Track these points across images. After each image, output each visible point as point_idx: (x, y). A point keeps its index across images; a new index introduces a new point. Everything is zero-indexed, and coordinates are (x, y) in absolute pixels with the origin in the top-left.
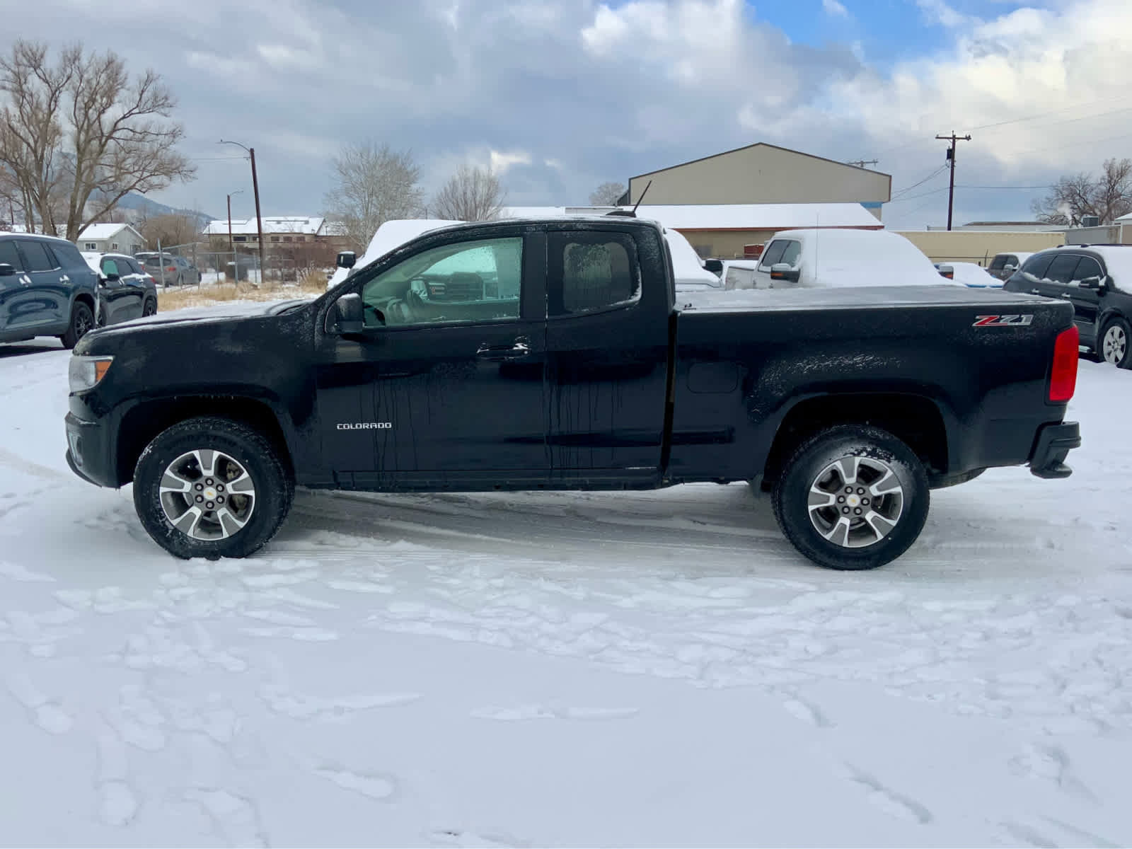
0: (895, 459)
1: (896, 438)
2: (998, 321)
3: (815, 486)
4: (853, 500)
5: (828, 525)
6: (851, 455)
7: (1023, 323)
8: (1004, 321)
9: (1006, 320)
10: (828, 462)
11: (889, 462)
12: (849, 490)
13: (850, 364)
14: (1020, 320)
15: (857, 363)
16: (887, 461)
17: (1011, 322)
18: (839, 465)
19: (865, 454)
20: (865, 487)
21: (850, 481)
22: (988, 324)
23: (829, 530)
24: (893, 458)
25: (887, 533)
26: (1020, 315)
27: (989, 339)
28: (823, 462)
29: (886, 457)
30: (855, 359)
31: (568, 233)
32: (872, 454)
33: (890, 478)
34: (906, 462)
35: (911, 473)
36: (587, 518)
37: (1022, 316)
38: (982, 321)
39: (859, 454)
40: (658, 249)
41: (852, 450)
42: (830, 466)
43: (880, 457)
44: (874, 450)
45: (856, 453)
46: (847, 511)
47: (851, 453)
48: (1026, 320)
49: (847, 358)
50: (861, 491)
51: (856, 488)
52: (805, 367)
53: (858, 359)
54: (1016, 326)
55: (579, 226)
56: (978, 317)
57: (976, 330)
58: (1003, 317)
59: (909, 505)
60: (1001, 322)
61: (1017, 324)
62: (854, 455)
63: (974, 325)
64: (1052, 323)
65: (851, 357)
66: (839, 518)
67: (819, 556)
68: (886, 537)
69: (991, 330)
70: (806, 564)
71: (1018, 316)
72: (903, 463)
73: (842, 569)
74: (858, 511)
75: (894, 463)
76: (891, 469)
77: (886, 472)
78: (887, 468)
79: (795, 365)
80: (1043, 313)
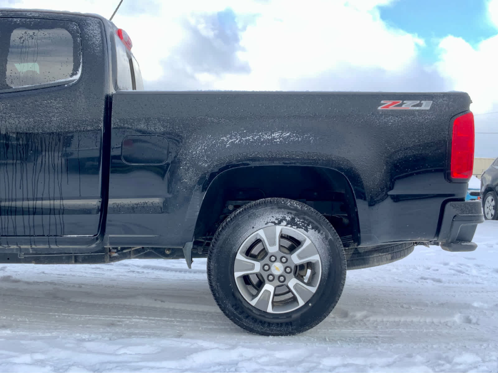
0: (312, 228)
1: (312, 209)
2: (401, 105)
3: (241, 253)
4: (277, 268)
5: (254, 292)
6: (273, 224)
7: (423, 108)
8: (405, 106)
9: (408, 105)
10: (251, 230)
11: (307, 230)
12: (273, 259)
13: (268, 139)
14: (420, 105)
15: (274, 138)
16: (305, 230)
17: (412, 106)
18: (261, 234)
19: (284, 223)
20: (288, 256)
21: (273, 249)
22: (391, 108)
23: (254, 297)
24: (310, 227)
25: (308, 300)
26: (421, 101)
27: (391, 120)
28: (247, 231)
29: (303, 226)
30: (273, 135)
31: (19, 20)
32: (292, 223)
33: (308, 247)
34: (322, 232)
35: (327, 243)
36: (63, 299)
37: (422, 102)
38: (385, 105)
39: (279, 223)
40: (100, 35)
41: (273, 220)
42: (253, 235)
43: (298, 227)
44: (293, 219)
45: (277, 222)
46: (272, 278)
47: (272, 222)
48: (426, 105)
49: (266, 134)
50: (284, 260)
51: (280, 257)
52: (228, 140)
53: (276, 135)
54: (418, 111)
55: (28, 14)
56: (382, 102)
57: (380, 113)
58: (405, 102)
59: (326, 273)
60: (403, 106)
61: (418, 108)
62: (275, 224)
63: (379, 108)
64: (449, 108)
65: (270, 133)
66: (264, 284)
67: (246, 322)
68: (307, 304)
69: (394, 113)
70: (237, 331)
71: (418, 102)
72: (319, 232)
73: (267, 335)
74: (282, 279)
75: (311, 232)
76: (308, 237)
77: (305, 240)
78: (306, 237)
79: (219, 140)
80: (441, 100)
